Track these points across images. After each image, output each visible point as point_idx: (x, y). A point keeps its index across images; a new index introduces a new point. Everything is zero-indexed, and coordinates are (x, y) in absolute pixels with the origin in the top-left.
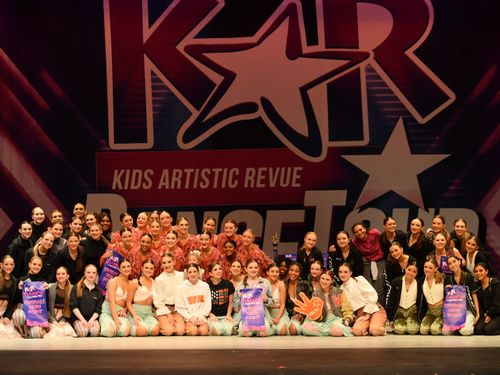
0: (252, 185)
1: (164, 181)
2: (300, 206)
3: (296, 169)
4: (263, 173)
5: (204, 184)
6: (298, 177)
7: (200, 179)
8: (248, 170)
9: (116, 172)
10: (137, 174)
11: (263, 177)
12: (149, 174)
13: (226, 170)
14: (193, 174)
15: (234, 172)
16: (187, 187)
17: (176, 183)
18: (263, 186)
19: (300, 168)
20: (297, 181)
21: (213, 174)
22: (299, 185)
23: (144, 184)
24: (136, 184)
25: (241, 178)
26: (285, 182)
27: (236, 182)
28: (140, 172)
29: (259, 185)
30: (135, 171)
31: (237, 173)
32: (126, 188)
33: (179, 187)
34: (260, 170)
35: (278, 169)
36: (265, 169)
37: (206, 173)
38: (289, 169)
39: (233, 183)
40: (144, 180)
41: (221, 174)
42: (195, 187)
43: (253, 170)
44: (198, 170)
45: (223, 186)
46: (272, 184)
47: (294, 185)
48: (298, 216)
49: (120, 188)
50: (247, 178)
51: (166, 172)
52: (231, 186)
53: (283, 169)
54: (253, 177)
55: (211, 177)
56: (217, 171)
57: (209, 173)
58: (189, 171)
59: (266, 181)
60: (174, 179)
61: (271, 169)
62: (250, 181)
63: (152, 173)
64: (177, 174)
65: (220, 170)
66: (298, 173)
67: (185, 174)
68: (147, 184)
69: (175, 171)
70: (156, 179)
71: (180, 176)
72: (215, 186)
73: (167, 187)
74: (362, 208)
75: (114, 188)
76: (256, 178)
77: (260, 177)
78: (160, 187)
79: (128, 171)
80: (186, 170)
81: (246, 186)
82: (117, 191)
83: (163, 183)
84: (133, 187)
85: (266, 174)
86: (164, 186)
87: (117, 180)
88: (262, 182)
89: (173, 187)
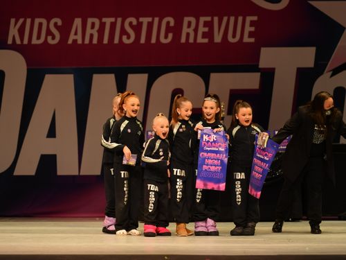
0: (191, 40)
1: (76, 34)
2: (253, 68)
3: (249, 19)
4: (206, 24)
5: (129, 37)
6: (253, 29)
7: (123, 32)
8: (186, 19)
9: (13, 21)
10: (41, 25)
11: (206, 29)
12: (56, 24)
13: (156, 20)
14: (113, 25)
15: (168, 23)
16: (106, 41)
17: (92, 36)
18: (206, 41)
19: (255, 18)
20: (251, 35)
21: (140, 24)
22: (252, 40)
23: (49, 38)
24: (39, 38)
25: (176, 30)
26: (234, 36)
27: (170, 35)
28: (44, 21)
29: (200, 40)
30: (37, 21)
31: (172, 24)
32: (26, 42)
33: (95, 41)
34: (202, 19)
35: (225, 19)
36: (208, 19)
37: (131, 24)
38: (240, 19)
39: (166, 37)
40: (49, 33)
41: (150, 25)
42: (116, 41)
43: (193, 20)
44: (119, 20)
45: (153, 40)
46: (218, 38)
47: (246, 39)
48: (251, 81)
49: (18, 42)
50: (185, 30)
51: (78, 22)
52: (163, 40)
53: (232, 19)
54: (193, 30)
55: (137, 29)
56: (145, 21)
57: (135, 22)
58: (108, 21)
59: (209, 35)
60: (89, 31)
61: (216, 19)
62: (188, 35)
63: (60, 22)
64: (93, 25)
65: (150, 19)
66: (252, 24)
67: (103, 25)
68: (54, 38)
69: (90, 21)
70: (65, 30)
71: (97, 26)
72: (143, 40)
73: (80, 42)
74: (336, 71)
75: (10, 42)
76: (196, 30)
77: (202, 29)
78: (70, 42)
79: (29, 21)
80: (104, 20)
81: (183, 40)
82: (14, 47)
83: (75, 37)
84: (35, 41)
85: (209, 25)
86: (75, 41)
87: (13, 32)
88: (204, 35)
89: (87, 41)
